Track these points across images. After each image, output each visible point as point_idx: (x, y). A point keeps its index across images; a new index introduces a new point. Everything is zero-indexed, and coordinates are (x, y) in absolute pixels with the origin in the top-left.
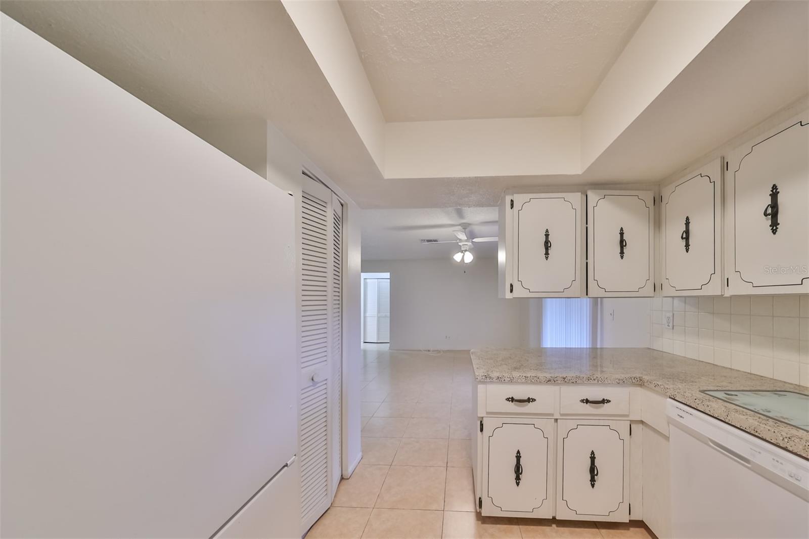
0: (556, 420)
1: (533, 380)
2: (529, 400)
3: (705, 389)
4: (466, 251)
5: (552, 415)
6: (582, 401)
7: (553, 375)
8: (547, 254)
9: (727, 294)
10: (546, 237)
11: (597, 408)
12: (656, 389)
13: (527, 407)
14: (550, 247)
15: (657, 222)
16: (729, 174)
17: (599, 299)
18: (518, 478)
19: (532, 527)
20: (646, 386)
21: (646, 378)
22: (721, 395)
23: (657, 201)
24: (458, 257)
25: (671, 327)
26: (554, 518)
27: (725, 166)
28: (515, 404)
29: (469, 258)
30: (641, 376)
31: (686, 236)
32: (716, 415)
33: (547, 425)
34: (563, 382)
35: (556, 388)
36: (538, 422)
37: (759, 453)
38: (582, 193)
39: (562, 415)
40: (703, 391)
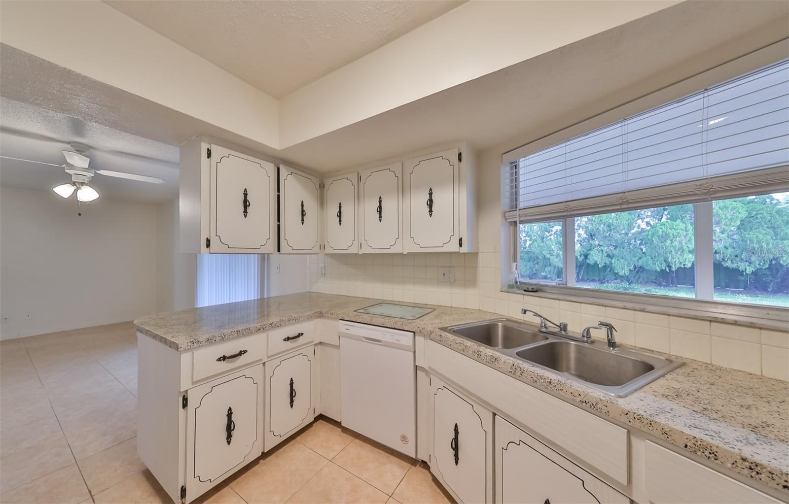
0: (264, 364)
1: (245, 333)
2: (241, 353)
3: (356, 309)
4: (83, 184)
5: (261, 360)
6: (285, 340)
7: (262, 324)
8: (245, 212)
9: (360, 253)
10: (245, 196)
11: (294, 342)
12: (332, 316)
13: (239, 360)
14: (249, 206)
15: (322, 201)
16: (361, 184)
17: (266, 255)
18: (229, 437)
19: (242, 476)
20: (325, 317)
21: (324, 311)
22: (362, 311)
23: (322, 186)
24: (64, 191)
25: (323, 275)
26: (263, 453)
27: (359, 179)
28: (227, 362)
29: (88, 194)
30: (320, 310)
31: (340, 215)
32: (366, 322)
33: (256, 372)
34: (270, 327)
35: (265, 334)
36: (247, 372)
37: (385, 335)
38: (274, 165)
39: (268, 357)
40: (355, 311)
